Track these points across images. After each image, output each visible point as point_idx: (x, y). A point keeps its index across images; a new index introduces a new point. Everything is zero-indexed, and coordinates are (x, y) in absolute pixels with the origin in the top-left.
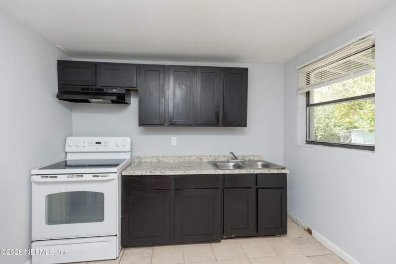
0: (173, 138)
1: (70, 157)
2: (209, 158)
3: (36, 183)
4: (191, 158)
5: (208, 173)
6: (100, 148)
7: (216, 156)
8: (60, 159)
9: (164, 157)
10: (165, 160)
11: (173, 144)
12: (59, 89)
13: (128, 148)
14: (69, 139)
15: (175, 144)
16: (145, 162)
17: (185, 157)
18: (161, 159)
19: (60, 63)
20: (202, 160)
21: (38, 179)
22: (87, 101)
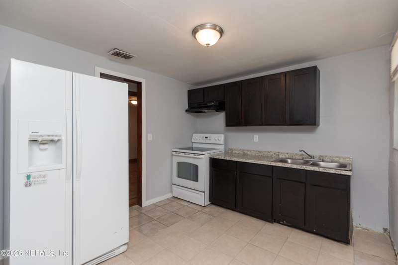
0: (255, 136)
1: (194, 145)
2: (286, 155)
3: (174, 155)
4: (269, 154)
5: (262, 163)
6: (208, 141)
7: (293, 154)
8: (190, 145)
9: (248, 151)
10: (249, 153)
11: (255, 141)
12: (189, 106)
13: (222, 142)
14: (194, 135)
15: (257, 141)
16: (235, 153)
17: (265, 152)
18: (246, 152)
19: (189, 91)
20: (279, 155)
21: (174, 153)
22: (201, 112)
